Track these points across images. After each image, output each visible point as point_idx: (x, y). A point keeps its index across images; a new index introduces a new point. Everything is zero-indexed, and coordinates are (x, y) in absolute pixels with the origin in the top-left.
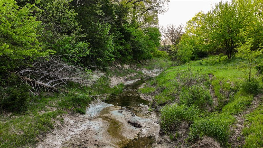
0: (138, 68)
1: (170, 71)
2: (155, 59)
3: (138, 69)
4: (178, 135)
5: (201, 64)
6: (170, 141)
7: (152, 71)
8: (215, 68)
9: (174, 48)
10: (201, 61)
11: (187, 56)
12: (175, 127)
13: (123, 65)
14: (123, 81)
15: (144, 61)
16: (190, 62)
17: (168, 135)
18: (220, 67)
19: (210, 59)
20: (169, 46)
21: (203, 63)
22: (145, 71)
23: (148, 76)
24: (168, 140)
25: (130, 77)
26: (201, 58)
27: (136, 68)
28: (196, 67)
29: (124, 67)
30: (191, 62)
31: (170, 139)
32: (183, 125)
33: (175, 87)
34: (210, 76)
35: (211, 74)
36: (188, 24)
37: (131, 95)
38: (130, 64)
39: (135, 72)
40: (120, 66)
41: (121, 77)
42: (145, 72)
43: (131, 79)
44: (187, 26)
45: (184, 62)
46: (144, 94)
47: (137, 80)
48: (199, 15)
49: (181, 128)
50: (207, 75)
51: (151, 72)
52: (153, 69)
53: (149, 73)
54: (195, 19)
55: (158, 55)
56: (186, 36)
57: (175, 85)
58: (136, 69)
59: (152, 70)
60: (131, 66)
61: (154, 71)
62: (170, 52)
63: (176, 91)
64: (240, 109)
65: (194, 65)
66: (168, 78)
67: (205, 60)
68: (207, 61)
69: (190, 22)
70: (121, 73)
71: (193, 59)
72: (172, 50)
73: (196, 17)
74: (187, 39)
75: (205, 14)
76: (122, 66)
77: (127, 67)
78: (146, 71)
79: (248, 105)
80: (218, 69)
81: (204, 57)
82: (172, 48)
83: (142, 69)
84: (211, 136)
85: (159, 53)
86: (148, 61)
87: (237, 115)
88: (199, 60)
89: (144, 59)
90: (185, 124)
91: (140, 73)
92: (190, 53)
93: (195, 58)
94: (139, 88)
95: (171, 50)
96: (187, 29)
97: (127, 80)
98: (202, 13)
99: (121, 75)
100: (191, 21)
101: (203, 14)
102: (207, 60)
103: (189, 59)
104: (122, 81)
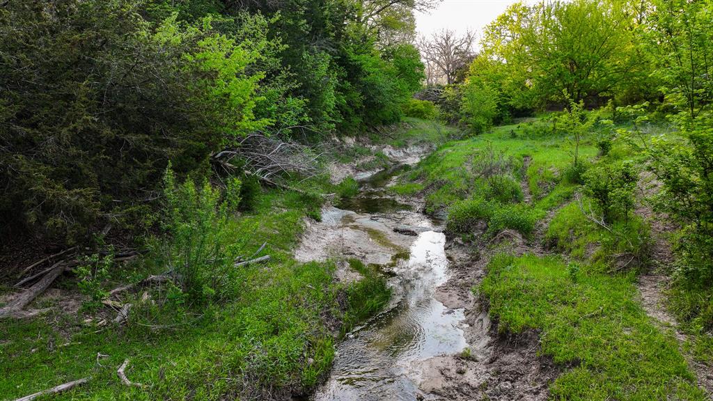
0: (373, 145)
1: (450, 151)
2: (408, 122)
3: (374, 148)
4: (473, 236)
5: (514, 136)
6: (462, 243)
7: (404, 152)
8: (538, 144)
9: (450, 92)
10: (514, 127)
11: (485, 115)
12: (469, 226)
13: (343, 138)
14: (351, 173)
15: (385, 128)
16: (491, 131)
17: (459, 236)
18: (549, 143)
19: (538, 122)
20: (439, 86)
21: (519, 133)
22: (391, 150)
23: (398, 163)
24: (460, 242)
25: (363, 165)
26: (517, 119)
27: (369, 144)
28: (503, 142)
29: (344, 142)
30: (493, 128)
31: (463, 240)
32: (479, 225)
33: (462, 180)
34: (526, 161)
35: (528, 156)
36: (488, 33)
37: (378, 197)
38: (357, 136)
39: (369, 153)
40: (338, 140)
41: (344, 165)
42: (390, 154)
43: (366, 168)
44: (485, 39)
45: (478, 130)
46: (402, 195)
47: (378, 170)
48: (514, 9)
49: (476, 229)
50: (522, 157)
51: (402, 154)
52: (406, 147)
53: (398, 155)
54: (504, 19)
55: (412, 112)
56: (483, 65)
57: (463, 177)
58: (369, 146)
59: (405, 150)
60: (358, 141)
61: (408, 151)
62: (443, 103)
63: (464, 187)
64: (555, 203)
65: (500, 138)
66: (449, 165)
67: (525, 125)
68: (531, 128)
69: (493, 28)
70: (343, 155)
71: (498, 121)
72: (448, 99)
73: (507, 14)
74: (485, 71)
75: (530, 8)
76: (341, 140)
77: (350, 141)
78: (393, 152)
79: (568, 198)
80: (545, 146)
81: (523, 116)
82: (448, 91)
83: (383, 146)
84: (512, 228)
85: (415, 105)
86: (393, 127)
87: (551, 210)
88: (513, 123)
89: (385, 123)
90: (481, 224)
91: (381, 156)
92: (491, 106)
93: (502, 119)
94: (388, 185)
95: (445, 98)
96: (486, 46)
97: (357, 170)
98: (523, 5)
99: (343, 161)
100: (495, 26)
101: (524, 8)
102: (531, 124)
103: (488, 122)
104: (348, 172)
